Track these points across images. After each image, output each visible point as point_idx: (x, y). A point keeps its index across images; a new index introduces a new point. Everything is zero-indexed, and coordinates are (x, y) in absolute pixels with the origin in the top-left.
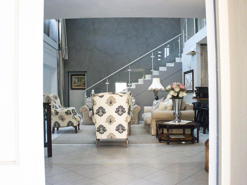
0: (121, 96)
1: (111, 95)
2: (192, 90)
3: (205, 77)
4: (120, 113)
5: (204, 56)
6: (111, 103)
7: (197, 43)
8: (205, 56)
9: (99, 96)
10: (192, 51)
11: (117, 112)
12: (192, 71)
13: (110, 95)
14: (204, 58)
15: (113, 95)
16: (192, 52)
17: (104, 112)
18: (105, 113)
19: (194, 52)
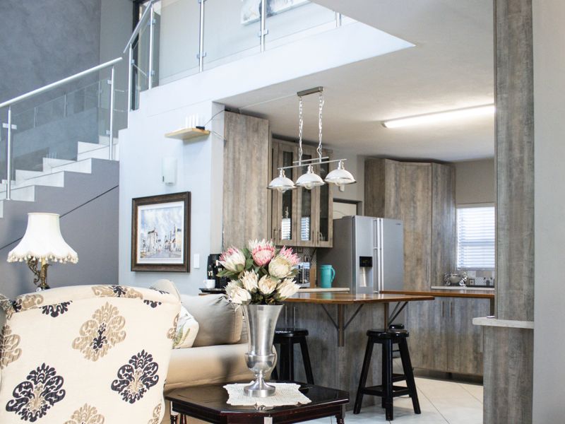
0: (154, 305)
1: (107, 299)
2: (182, 262)
3: (233, 220)
4: (134, 387)
5: (231, 149)
6: (99, 342)
7: (214, 102)
8: (234, 148)
9: (46, 310)
10: (197, 127)
11: (120, 385)
12: (186, 197)
13: (99, 302)
14: (231, 156)
15: (115, 301)
16: (199, 130)
17: (53, 396)
18: (59, 399)
19: (203, 128)
